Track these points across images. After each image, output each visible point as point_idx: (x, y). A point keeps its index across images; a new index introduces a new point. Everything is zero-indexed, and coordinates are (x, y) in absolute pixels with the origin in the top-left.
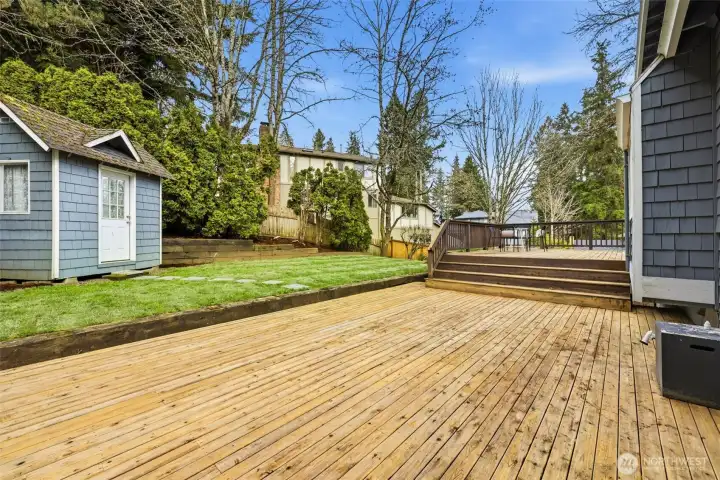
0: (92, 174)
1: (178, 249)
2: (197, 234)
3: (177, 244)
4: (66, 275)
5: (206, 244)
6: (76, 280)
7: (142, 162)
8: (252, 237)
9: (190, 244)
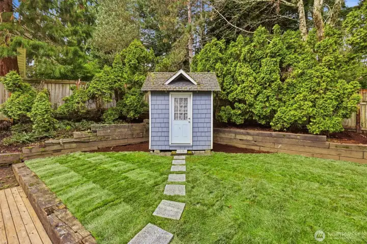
0: (166, 98)
1: (249, 138)
2: (267, 127)
3: (248, 134)
4: (155, 148)
5: (271, 136)
6: (159, 151)
7: (199, 84)
8: (323, 133)
9: (258, 135)
